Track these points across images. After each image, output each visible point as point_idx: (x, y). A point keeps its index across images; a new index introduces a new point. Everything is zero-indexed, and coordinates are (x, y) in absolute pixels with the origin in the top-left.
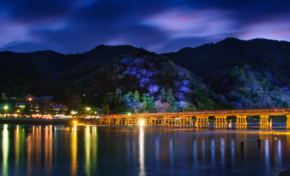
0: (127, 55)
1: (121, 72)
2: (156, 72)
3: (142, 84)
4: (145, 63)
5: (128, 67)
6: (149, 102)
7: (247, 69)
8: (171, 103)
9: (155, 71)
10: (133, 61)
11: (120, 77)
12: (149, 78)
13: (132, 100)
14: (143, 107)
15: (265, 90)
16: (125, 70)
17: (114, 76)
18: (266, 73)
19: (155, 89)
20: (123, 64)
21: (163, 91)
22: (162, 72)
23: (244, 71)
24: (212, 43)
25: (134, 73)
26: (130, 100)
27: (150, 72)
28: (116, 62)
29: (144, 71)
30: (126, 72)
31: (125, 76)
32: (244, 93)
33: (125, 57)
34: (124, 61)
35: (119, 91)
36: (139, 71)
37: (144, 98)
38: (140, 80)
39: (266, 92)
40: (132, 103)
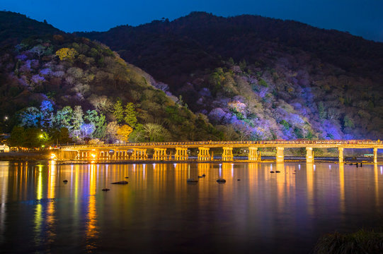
0: (41, 41)
1: (36, 71)
2: (100, 74)
3: (79, 94)
4: (76, 57)
5: (47, 62)
6: (98, 124)
7: (237, 73)
8: (133, 126)
9: (98, 73)
10: (54, 53)
11: (37, 79)
12: (90, 83)
13: (72, 120)
14: (89, 131)
15: (265, 107)
16: (41, 67)
17: (25, 77)
18: (264, 79)
19: (103, 102)
20: (36, 56)
21: (118, 107)
22: (110, 74)
23: (232, 76)
24: (167, 20)
25: (60, 74)
26: (69, 120)
27: (89, 73)
28: (20, 51)
29: (79, 72)
30: (46, 72)
31: (45, 78)
32: (236, 113)
33: (39, 43)
34: (37, 49)
35: (47, 105)
36: (69, 71)
37: (90, 118)
38: (73, 86)
39: (267, 110)
40: (72, 125)
